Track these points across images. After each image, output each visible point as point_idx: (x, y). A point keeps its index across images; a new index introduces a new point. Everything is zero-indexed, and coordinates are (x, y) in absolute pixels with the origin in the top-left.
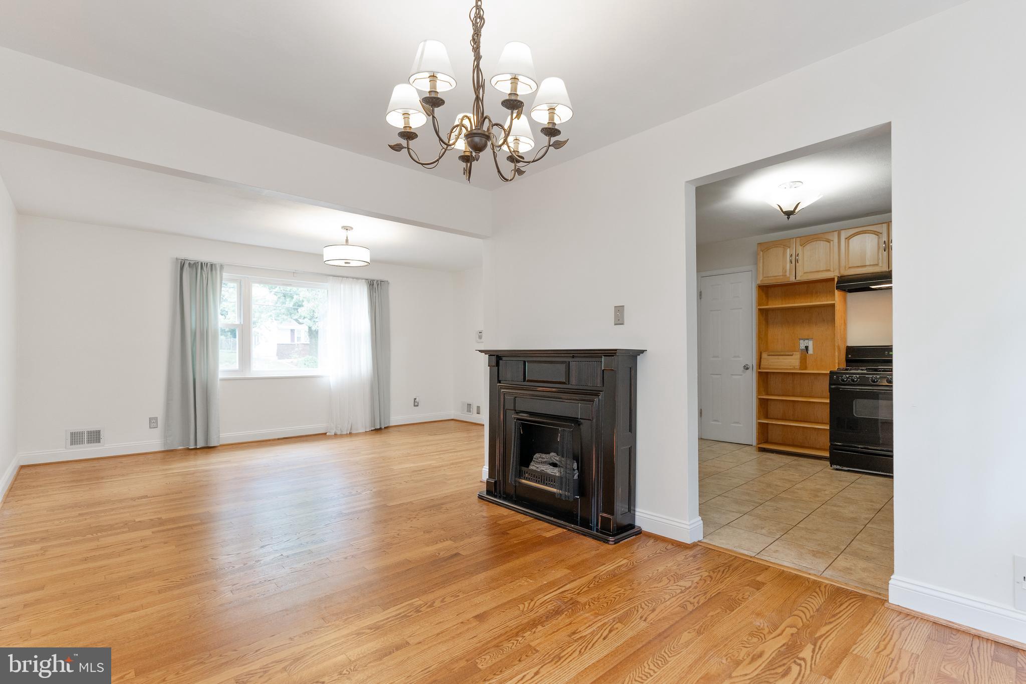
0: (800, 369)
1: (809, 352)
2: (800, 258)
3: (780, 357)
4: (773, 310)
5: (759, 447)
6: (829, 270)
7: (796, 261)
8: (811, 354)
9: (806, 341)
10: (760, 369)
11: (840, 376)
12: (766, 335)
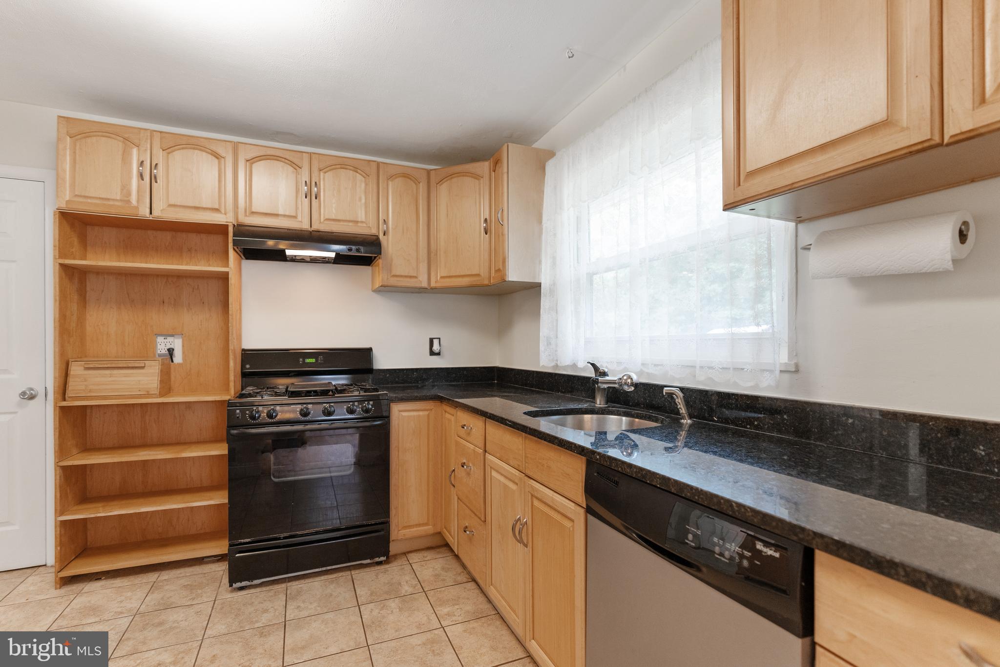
0: (161, 395)
1: (174, 359)
2: (160, 172)
3: (115, 372)
4: (100, 272)
5: (61, 578)
6: (217, 210)
7: (153, 178)
8: (179, 364)
9: (170, 339)
10: (64, 399)
11: (248, 410)
12: (81, 321)
